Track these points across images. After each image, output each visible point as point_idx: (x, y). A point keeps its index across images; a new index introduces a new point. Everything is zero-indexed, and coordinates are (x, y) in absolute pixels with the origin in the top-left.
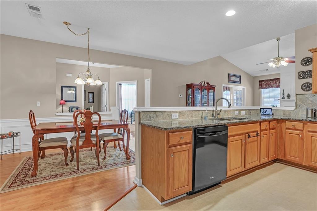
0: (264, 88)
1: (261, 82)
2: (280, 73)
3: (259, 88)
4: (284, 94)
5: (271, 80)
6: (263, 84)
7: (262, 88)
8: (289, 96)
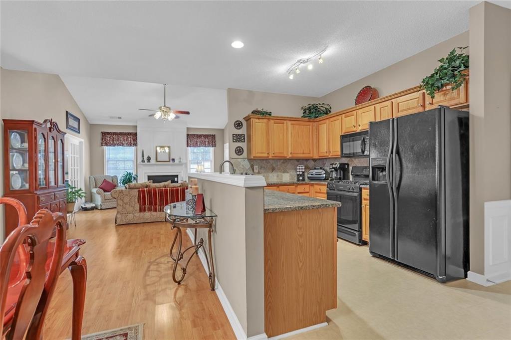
0: (110, 146)
1: (104, 134)
2: (136, 126)
3: (102, 143)
4: (143, 156)
5: (121, 134)
6: (109, 139)
7: (107, 145)
8: (149, 159)
